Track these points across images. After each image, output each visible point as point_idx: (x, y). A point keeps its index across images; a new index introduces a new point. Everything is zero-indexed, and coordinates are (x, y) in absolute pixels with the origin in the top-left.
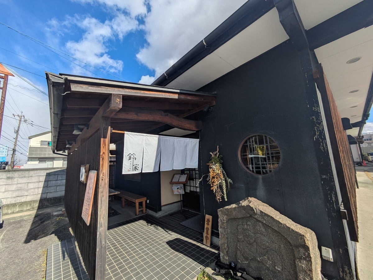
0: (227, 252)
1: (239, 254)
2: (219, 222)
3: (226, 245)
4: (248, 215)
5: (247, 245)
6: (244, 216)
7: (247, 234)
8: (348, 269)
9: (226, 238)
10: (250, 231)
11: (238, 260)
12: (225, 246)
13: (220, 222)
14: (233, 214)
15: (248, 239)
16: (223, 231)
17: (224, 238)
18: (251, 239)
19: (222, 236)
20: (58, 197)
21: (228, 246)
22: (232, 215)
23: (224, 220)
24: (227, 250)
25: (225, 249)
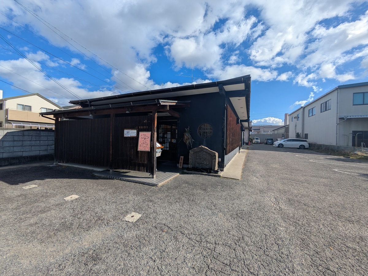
20: (34, 156)
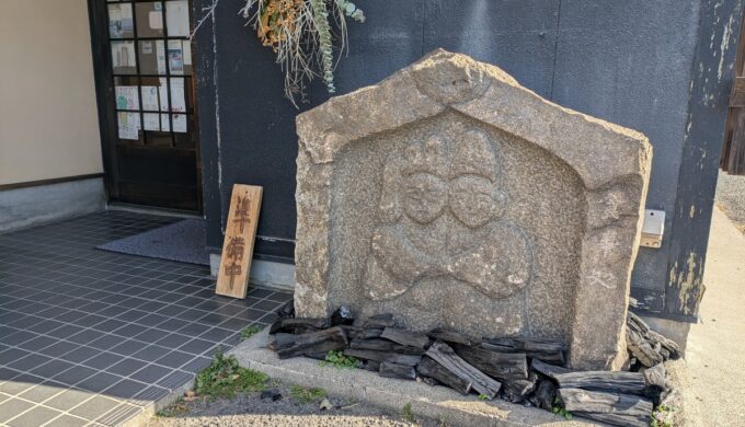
0: (325, 277)
1: (374, 271)
2: (299, 166)
3: (324, 251)
4: (437, 109)
5: (413, 230)
6: (420, 113)
7: (421, 186)
8: (696, 260)
9: (326, 224)
10: (434, 173)
11: (369, 291)
12: (321, 257)
13: (303, 168)
14: (368, 116)
15: (421, 203)
16: (315, 202)
17: (318, 226)
18: (434, 202)
19: (311, 221)
21: (329, 254)
22: (362, 121)
23: (322, 155)
24: (325, 270)
25: (319, 266)
